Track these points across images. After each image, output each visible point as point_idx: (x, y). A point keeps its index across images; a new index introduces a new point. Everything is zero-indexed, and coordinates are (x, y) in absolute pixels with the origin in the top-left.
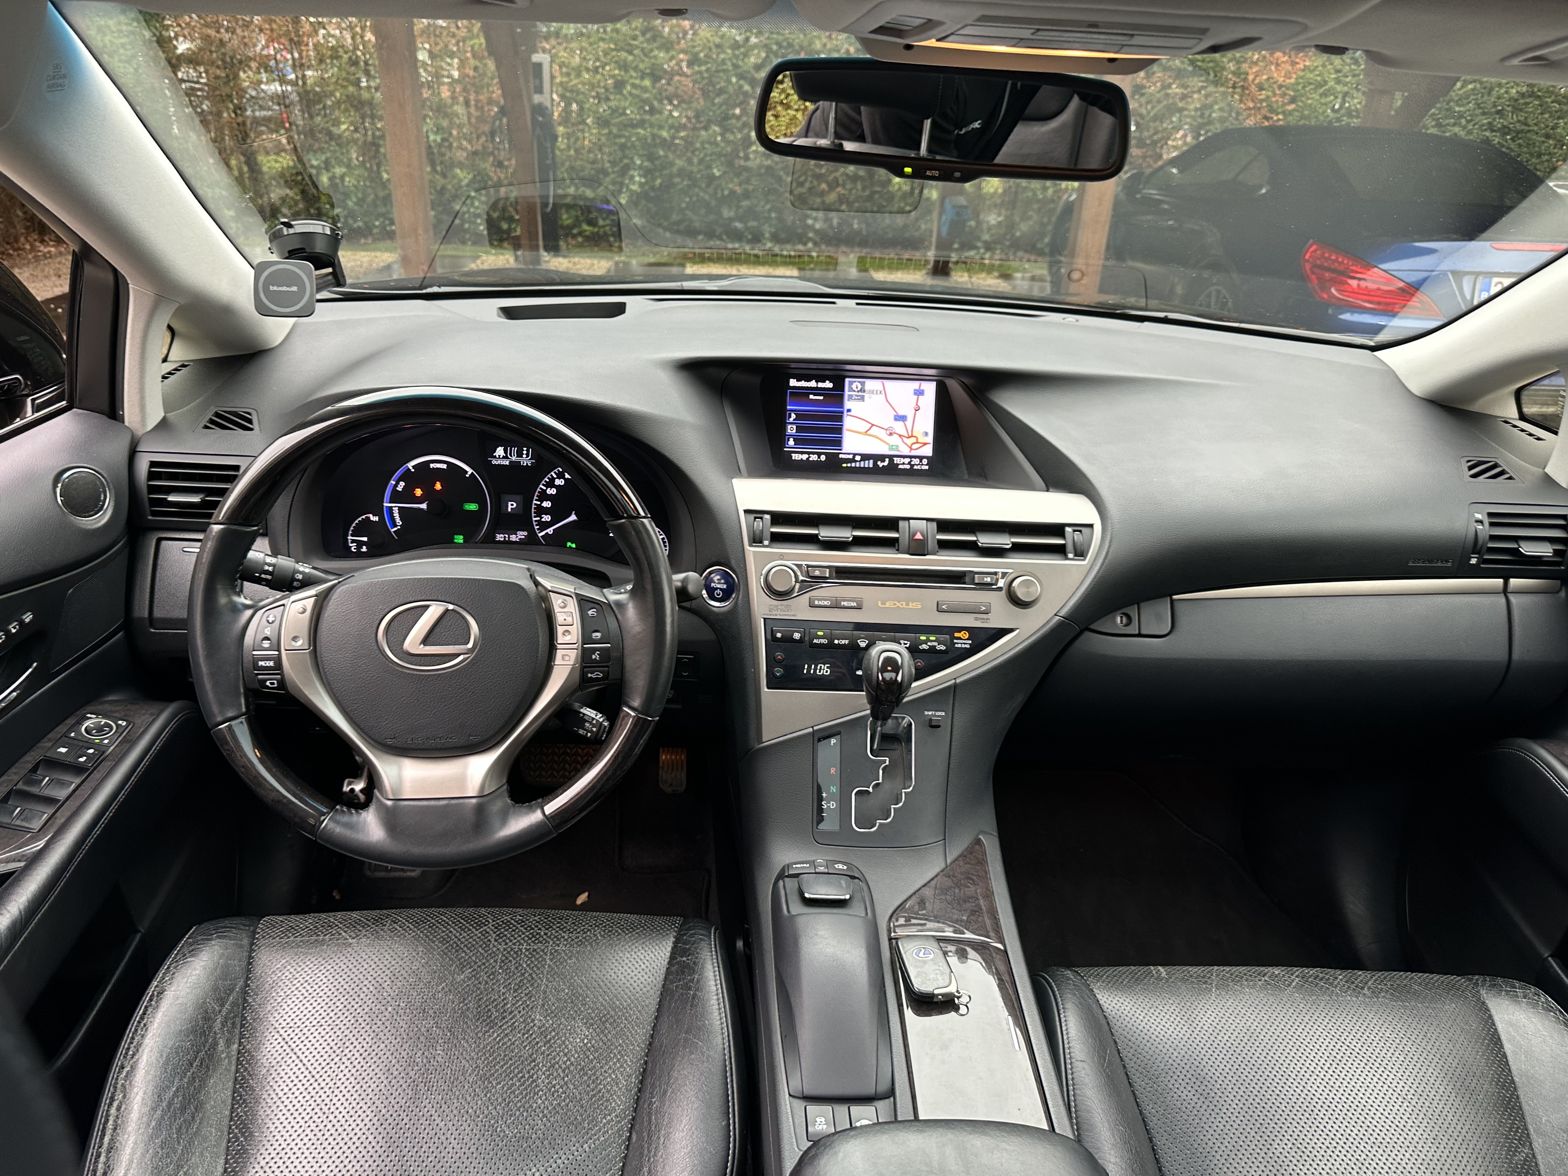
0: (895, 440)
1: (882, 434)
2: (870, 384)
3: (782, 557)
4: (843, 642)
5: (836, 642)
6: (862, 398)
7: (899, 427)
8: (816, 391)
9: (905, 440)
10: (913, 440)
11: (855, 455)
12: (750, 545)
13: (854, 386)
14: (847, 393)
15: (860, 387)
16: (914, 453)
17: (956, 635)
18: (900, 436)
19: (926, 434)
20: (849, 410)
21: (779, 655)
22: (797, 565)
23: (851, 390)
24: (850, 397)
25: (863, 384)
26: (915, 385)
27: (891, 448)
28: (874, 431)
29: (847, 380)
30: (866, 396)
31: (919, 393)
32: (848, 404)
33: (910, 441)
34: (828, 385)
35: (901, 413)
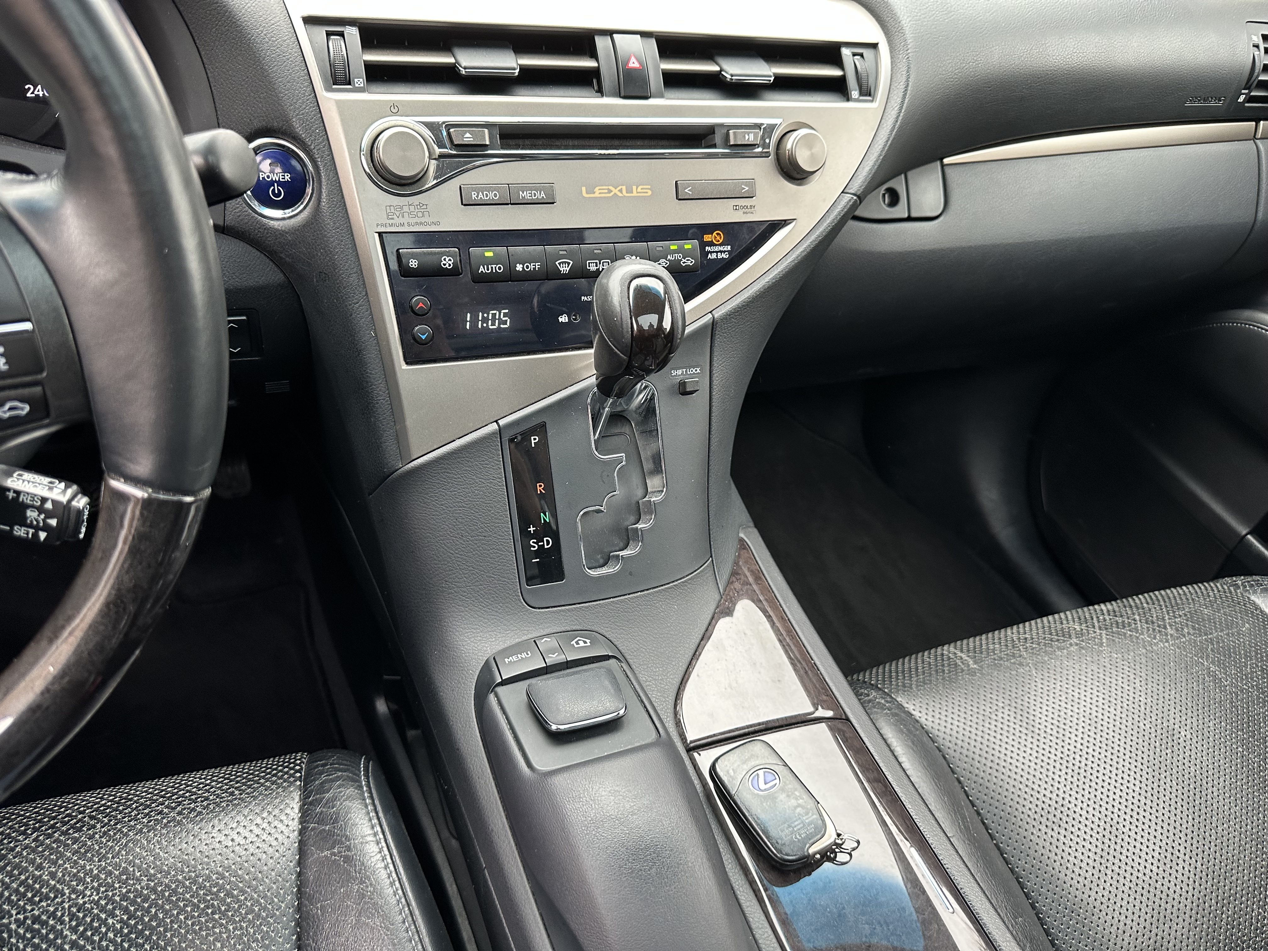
3: (395, 109)
4: (531, 267)
5: (519, 267)
12: (328, 89)
17: (707, 238)
21: (419, 301)
22: (428, 125)
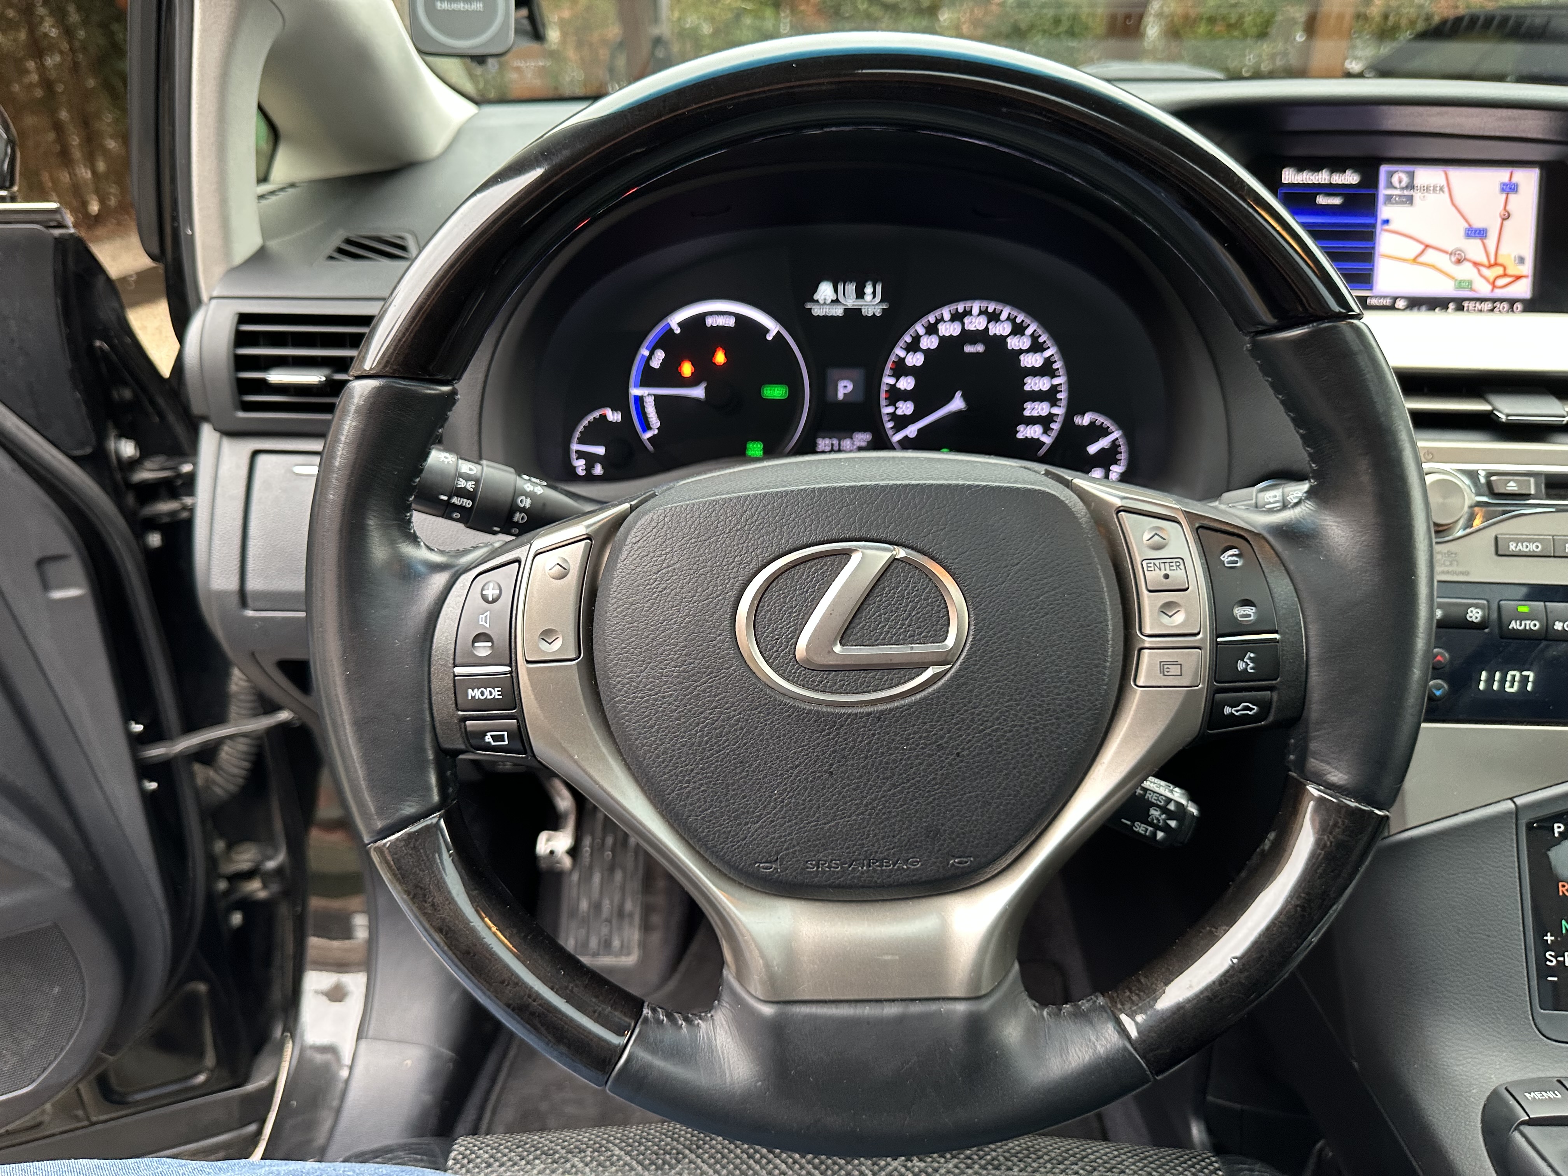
0: (1466, 272)
1: (1444, 262)
2: (1426, 175)
5: (1558, 626)
6: (1410, 200)
7: (1474, 249)
8: (1330, 189)
9: (1485, 271)
10: (1499, 271)
11: (1395, 299)
13: (1395, 180)
14: (1383, 191)
15: (1405, 180)
16: (1499, 293)
18: (1476, 264)
19: (1521, 260)
20: (1387, 222)
21: (1443, 654)
22: (1465, 473)
23: (1390, 185)
24: (1389, 199)
25: (1411, 175)
26: (1502, 175)
27: (1460, 284)
28: (1430, 256)
29: (1384, 169)
30: (1417, 195)
31: (1510, 188)
32: (1385, 211)
33: (1491, 273)
34: (1350, 178)
35: (1478, 224)
